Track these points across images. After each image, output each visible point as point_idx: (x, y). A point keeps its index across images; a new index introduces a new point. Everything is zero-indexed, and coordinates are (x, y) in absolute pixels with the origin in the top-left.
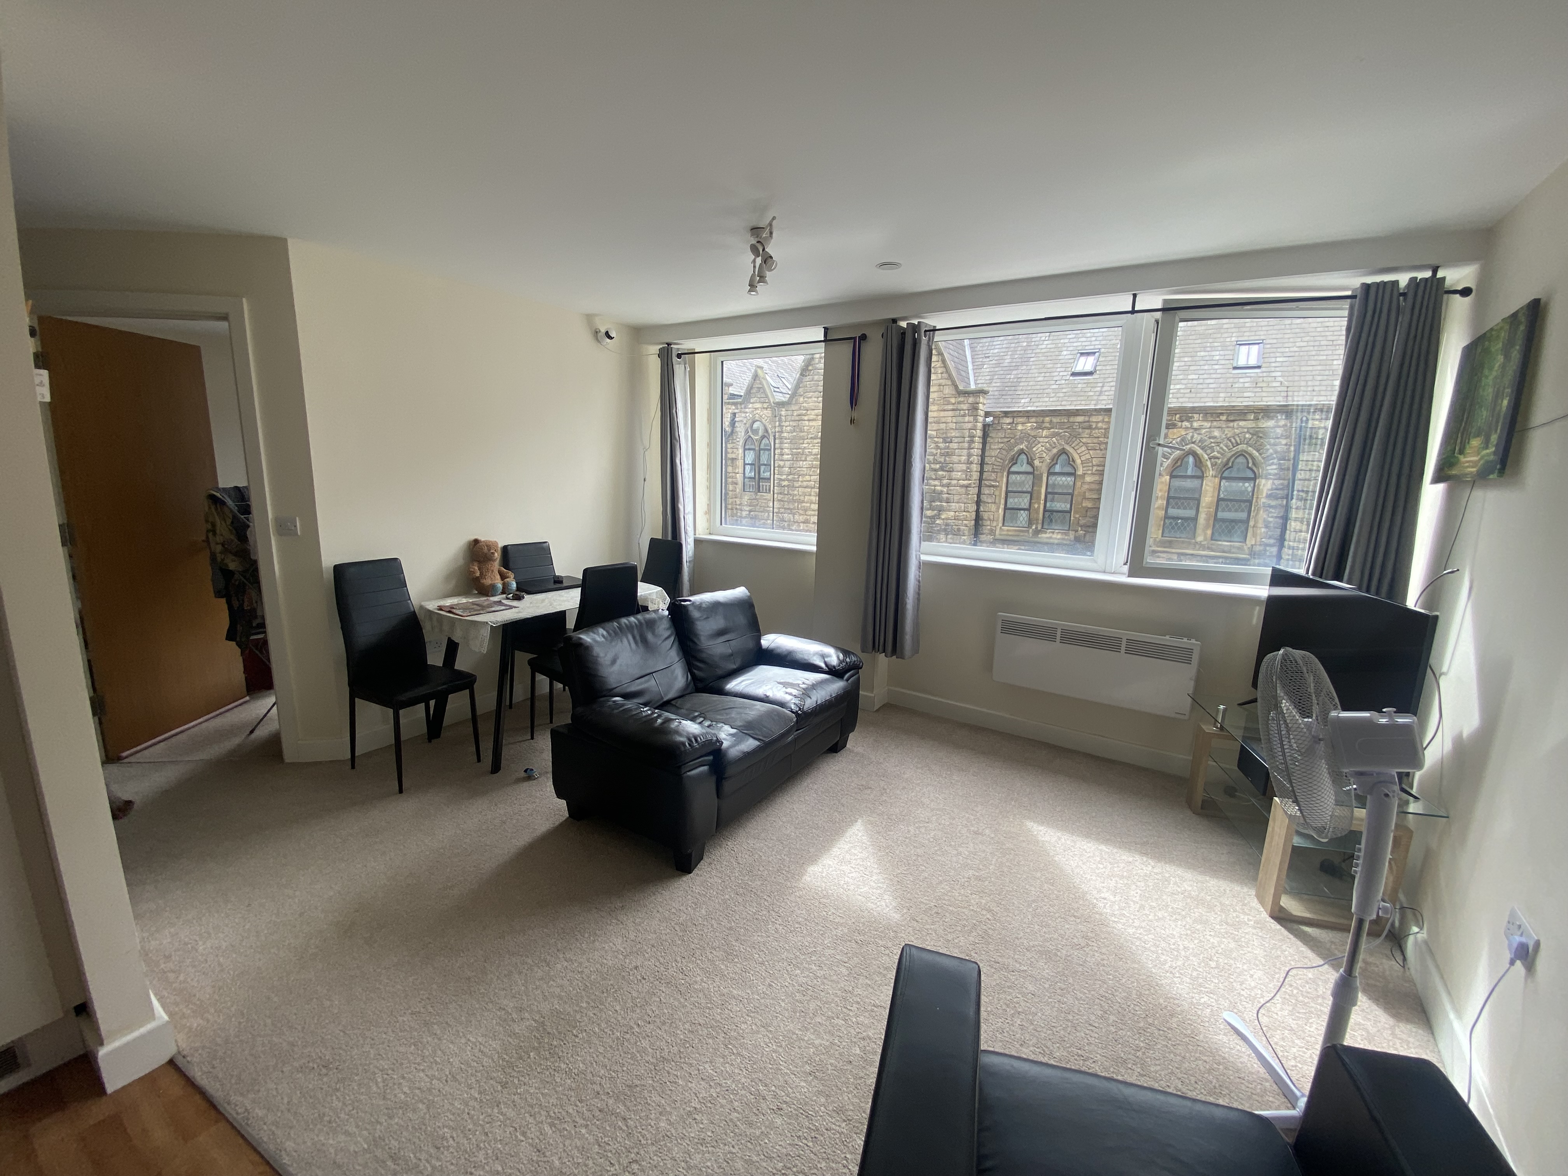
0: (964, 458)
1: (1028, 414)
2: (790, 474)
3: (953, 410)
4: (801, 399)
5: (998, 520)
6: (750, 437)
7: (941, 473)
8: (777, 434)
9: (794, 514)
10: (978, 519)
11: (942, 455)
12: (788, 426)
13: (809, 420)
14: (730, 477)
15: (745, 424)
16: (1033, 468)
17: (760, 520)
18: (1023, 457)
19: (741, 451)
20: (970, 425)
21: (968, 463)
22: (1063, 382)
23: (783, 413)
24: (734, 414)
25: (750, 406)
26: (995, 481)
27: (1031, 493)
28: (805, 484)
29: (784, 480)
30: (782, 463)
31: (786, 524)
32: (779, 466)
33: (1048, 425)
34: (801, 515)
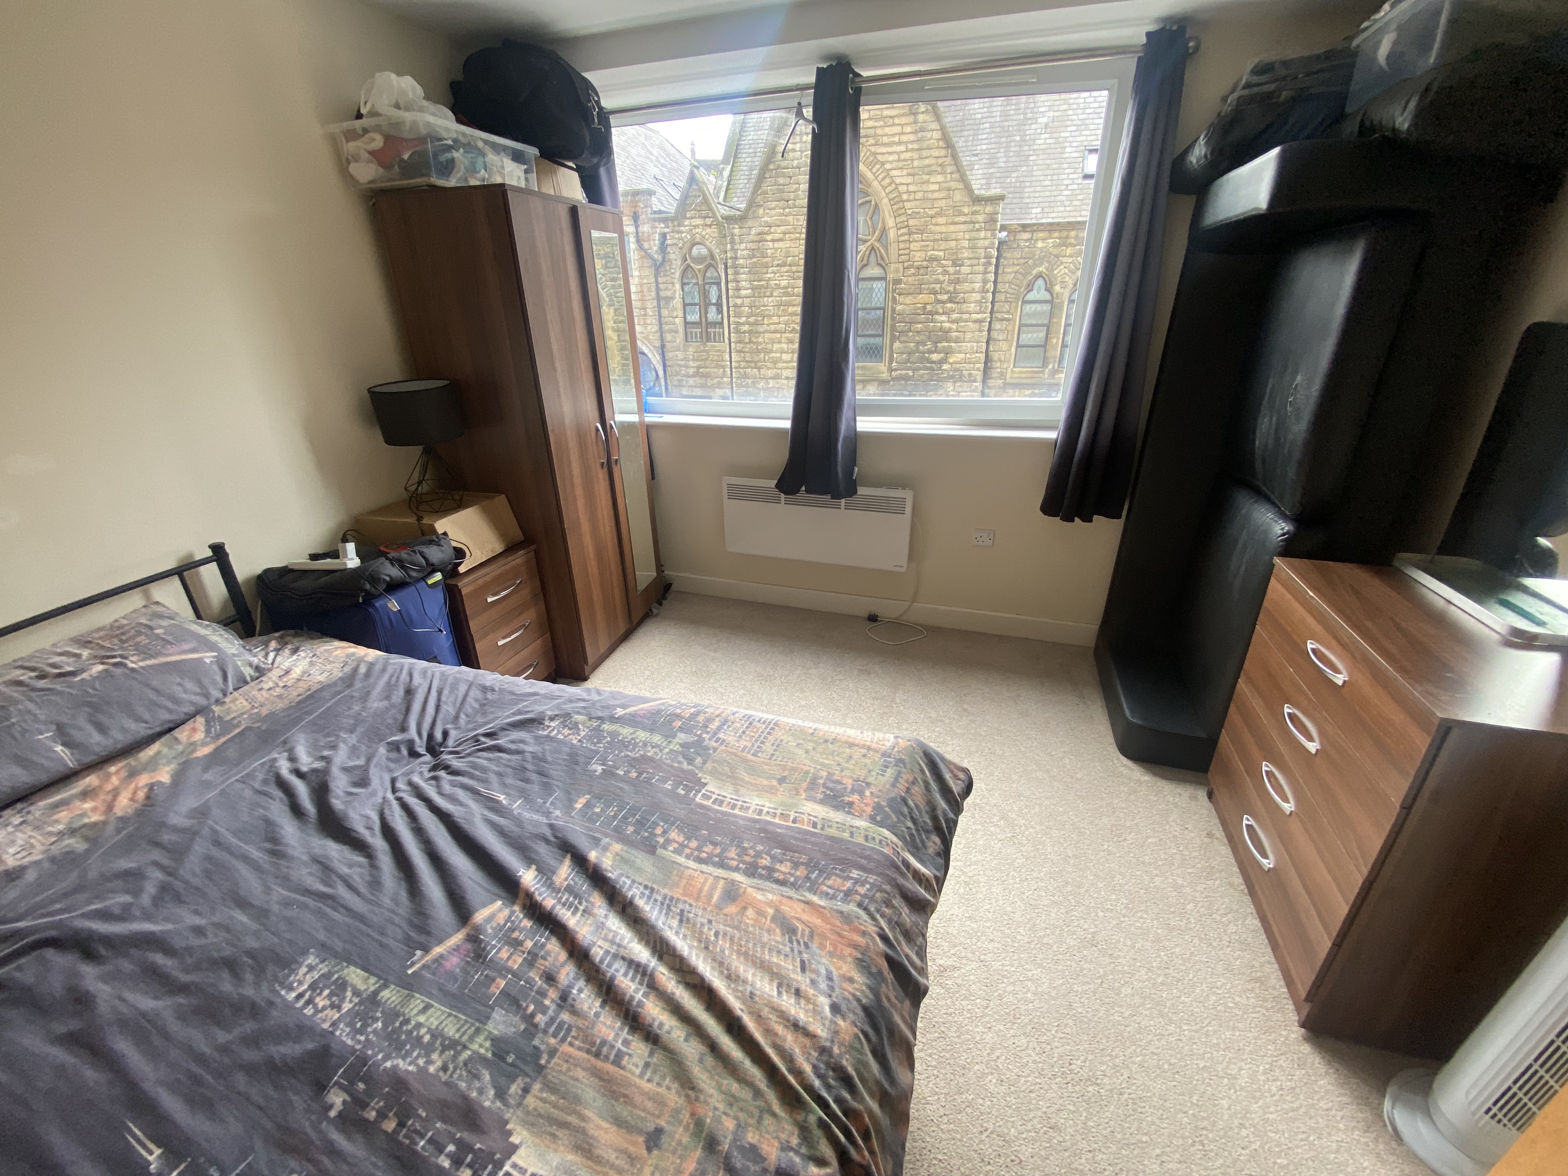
0: (977, 286)
1: (1051, 228)
2: (751, 315)
3: (965, 223)
4: (761, 211)
5: (1009, 361)
6: (689, 266)
7: (949, 305)
8: (729, 261)
9: (759, 368)
10: (988, 360)
11: (951, 282)
12: (743, 250)
13: (773, 241)
14: (666, 323)
15: (681, 248)
16: (1052, 295)
17: (713, 378)
18: (1040, 282)
19: (678, 286)
20: (987, 243)
21: (983, 292)
22: (1076, 187)
23: (736, 231)
24: (664, 236)
25: (687, 222)
26: (1008, 312)
27: (1048, 327)
28: (772, 327)
29: (743, 324)
30: (739, 301)
31: (750, 381)
32: (736, 306)
33: (1072, 241)
34: (769, 368)
